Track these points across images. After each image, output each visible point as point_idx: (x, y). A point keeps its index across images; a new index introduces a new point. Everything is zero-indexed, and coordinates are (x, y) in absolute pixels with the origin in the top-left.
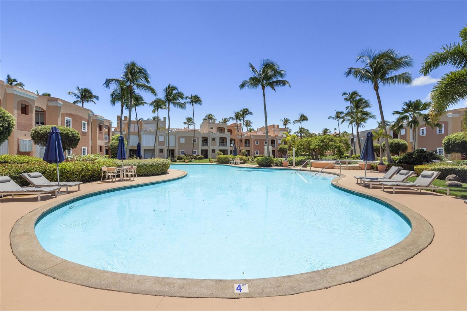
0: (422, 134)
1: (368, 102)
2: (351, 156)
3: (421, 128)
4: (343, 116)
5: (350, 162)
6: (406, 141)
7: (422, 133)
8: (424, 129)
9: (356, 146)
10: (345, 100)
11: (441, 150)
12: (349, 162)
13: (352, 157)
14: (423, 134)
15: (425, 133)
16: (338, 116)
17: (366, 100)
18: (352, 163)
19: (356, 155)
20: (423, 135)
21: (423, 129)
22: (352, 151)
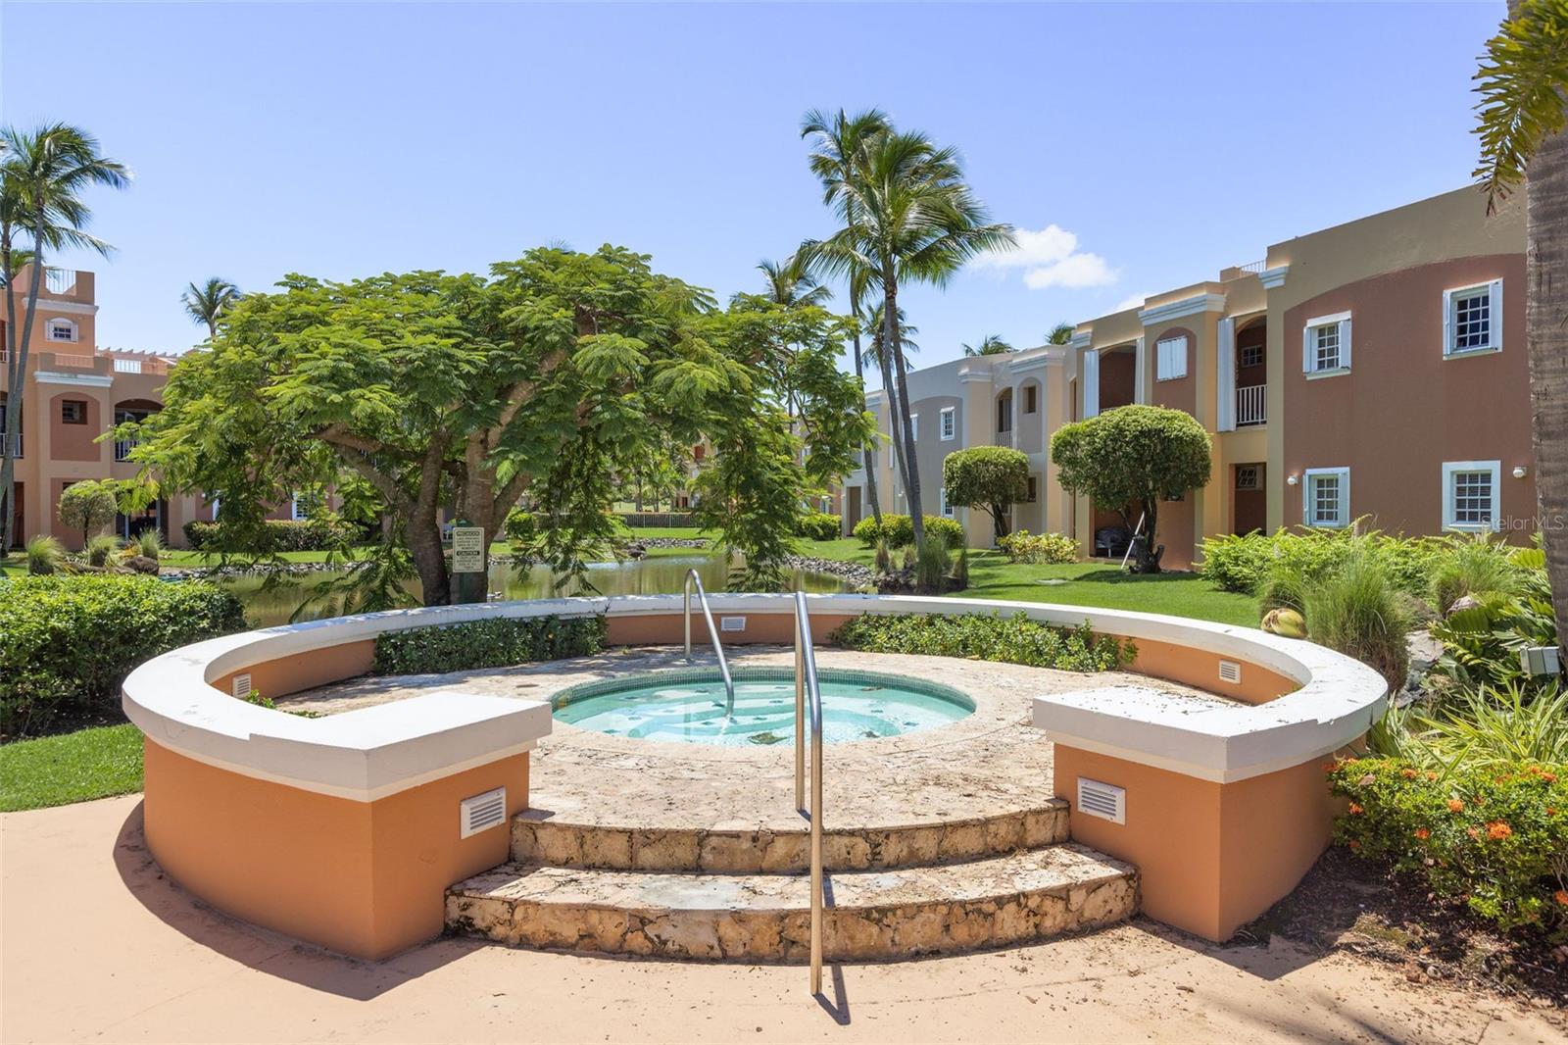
0: (1316, 366)
1: (951, 161)
2: (852, 524)
3: (1312, 323)
4: (805, 297)
5: (861, 628)
6: (1193, 415)
7: (1316, 359)
8: (1333, 328)
9: (877, 466)
10: (815, 168)
11: (1473, 477)
12: (851, 621)
13: (854, 532)
14: (1321, 365)
15: (1344, 355)
16: (784, 295)
17: (939, 148)
18: (881, 637)
19: (878, 521)
20: (1328, 373)
21: (1321, 331)
22: (854, 492)
